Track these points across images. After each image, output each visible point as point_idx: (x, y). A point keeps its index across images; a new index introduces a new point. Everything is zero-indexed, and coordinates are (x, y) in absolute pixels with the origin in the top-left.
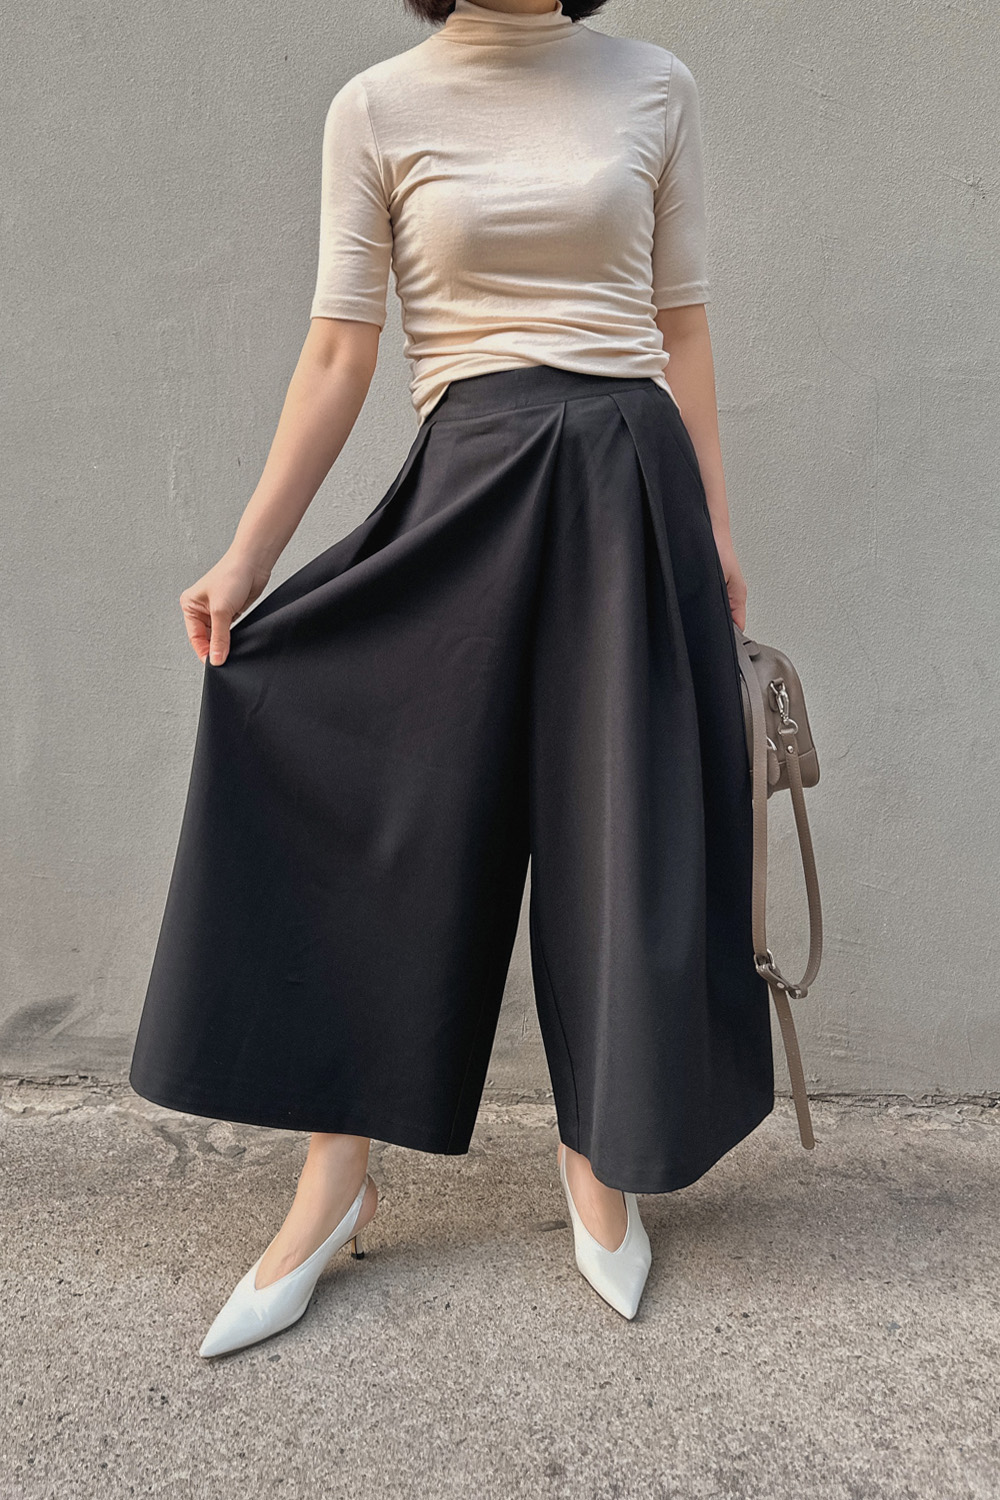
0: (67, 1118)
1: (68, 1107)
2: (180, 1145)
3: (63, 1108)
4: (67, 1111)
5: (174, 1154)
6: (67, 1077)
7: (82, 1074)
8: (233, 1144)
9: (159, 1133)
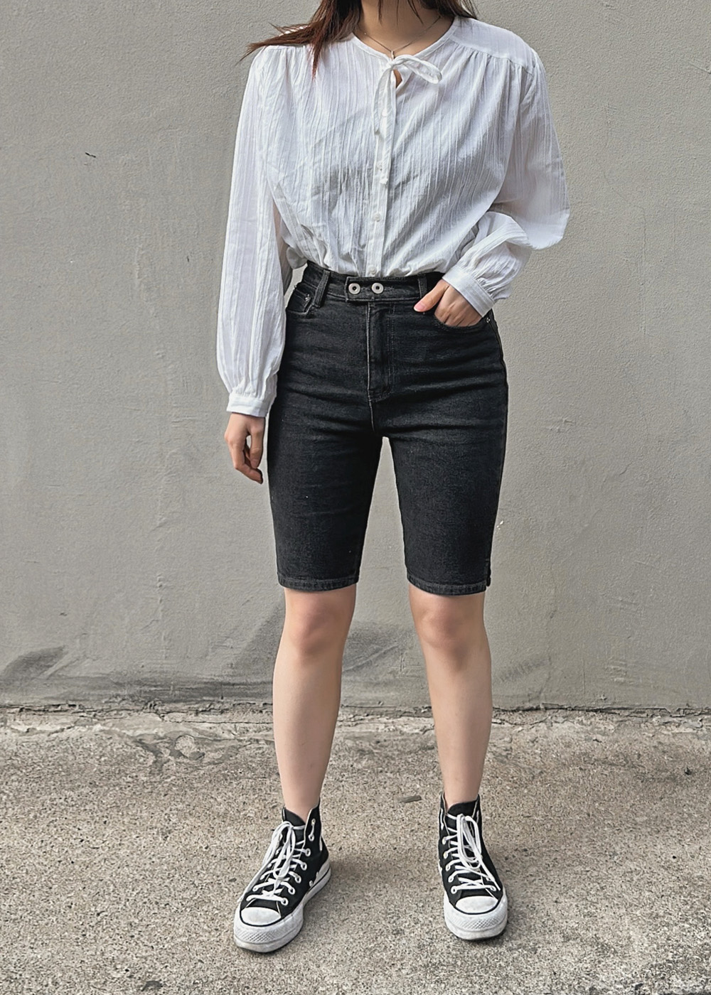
0: (63, 735)
1: (63, 727)
2: (157, 753)
3: (58, 728)
4: (62, 730)
5: (152, 759)
6: (58, 705)
7: (71, 703)
8: (196, 750)
9: (139, 744)
